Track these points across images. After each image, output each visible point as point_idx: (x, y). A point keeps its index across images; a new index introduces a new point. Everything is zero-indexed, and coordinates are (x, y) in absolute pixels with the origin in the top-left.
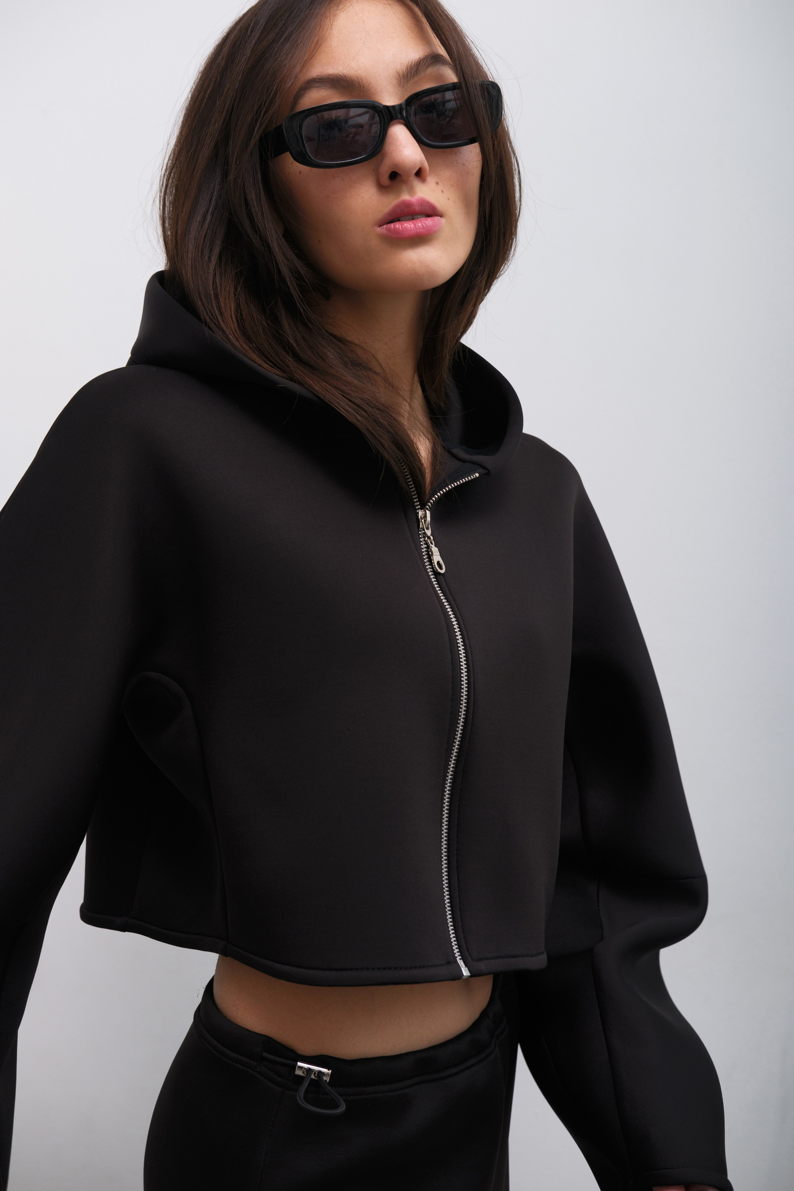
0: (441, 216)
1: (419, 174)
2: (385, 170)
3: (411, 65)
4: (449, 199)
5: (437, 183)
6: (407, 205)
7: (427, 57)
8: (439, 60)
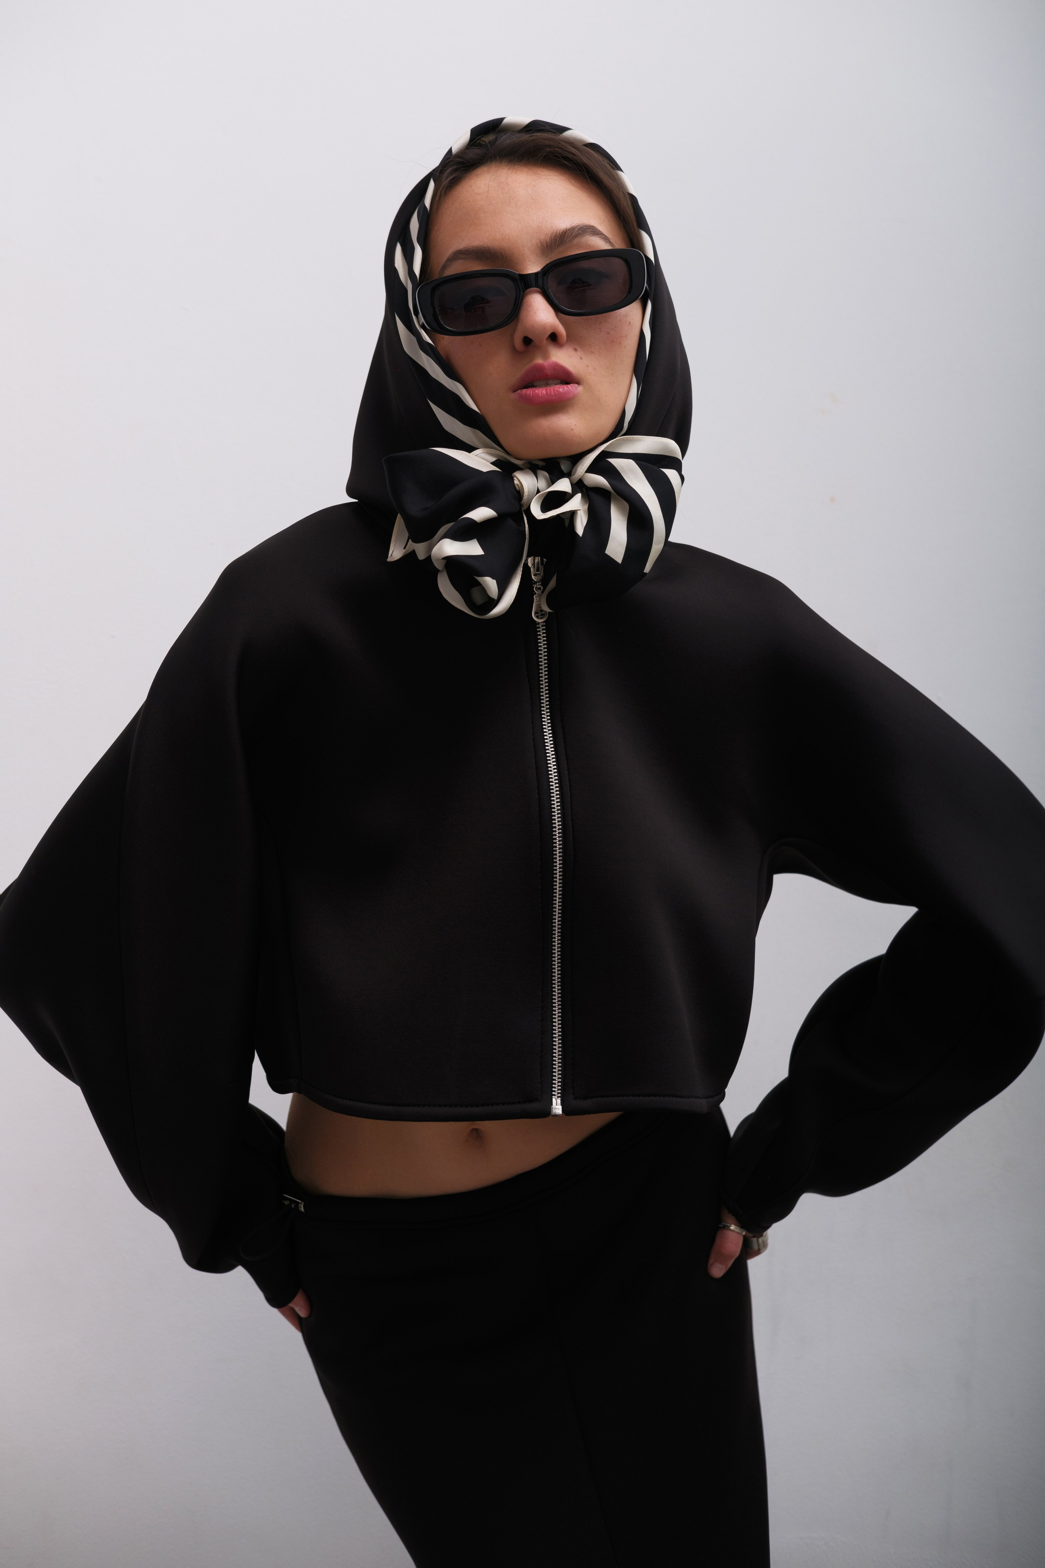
0: (578, 384)
1: (554, 339)
2: (520, 334)
3: (556, 236)
7: (574, 228)
8: (588, 230)
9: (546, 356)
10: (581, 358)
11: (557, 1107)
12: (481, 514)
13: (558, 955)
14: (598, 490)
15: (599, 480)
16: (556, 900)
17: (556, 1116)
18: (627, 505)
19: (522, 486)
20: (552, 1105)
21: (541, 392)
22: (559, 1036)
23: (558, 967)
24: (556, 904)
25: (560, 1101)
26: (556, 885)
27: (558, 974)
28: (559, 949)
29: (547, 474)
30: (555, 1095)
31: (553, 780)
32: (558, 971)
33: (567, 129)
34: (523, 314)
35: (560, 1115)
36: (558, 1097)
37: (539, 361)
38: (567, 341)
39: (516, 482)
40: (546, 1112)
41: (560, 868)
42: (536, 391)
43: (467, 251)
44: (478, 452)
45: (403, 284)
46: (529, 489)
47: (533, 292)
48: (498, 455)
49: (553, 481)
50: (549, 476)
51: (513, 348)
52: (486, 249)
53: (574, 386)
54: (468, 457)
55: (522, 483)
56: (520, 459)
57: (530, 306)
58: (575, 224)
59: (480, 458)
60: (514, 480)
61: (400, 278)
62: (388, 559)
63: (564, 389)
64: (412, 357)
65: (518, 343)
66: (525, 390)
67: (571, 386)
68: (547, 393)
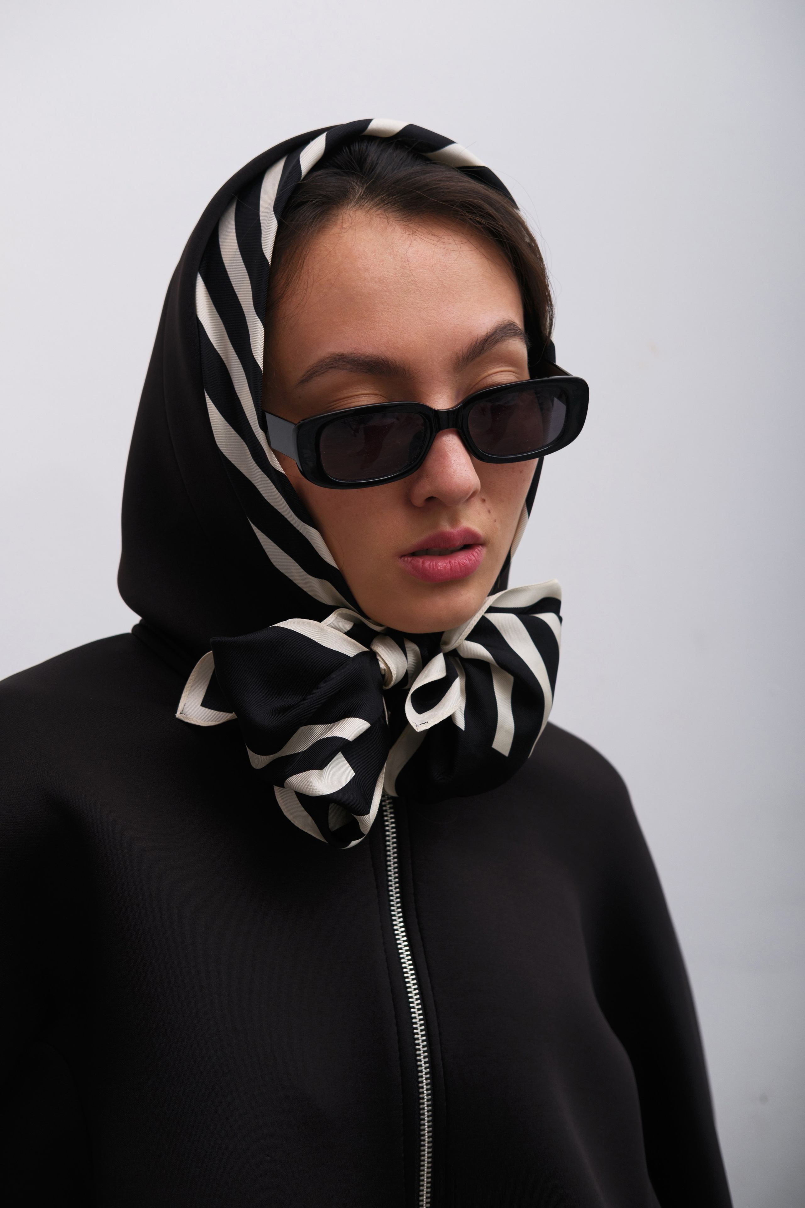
0: (482, 544)
1: (469, 497)
2: (422, 491)
3: (473, 344)
4: (495, 519)
5: (486, 502)
6: (445, 538)
7: (495, 332)
8: (509, 331)
9: (454, 520)
10: (489, 512)
12: (351, 728)
14: (479, 663)
15: (479, 650)
18: (512, 678)
19: (390, 670)
21: (442, 564)
29: (417, 648)
31: (415, 1010)
33: (450, 142)
34: (431, 462)
37: (446, 527)
38: (480, 492)
39: (382, 666)
41: (428, 1106)
42: (427, 564)
43: (355, 360)
44: (332, 619)
45: (215, 349)
46: (398, 672)
47: (447, 434)
48: (352, 616)
49: (424, 661)
50: (420, 650)
51: (408, 501)
52: (383, 361)
53: (478, 550)
54: (322, 629)
55: (389, 665)
56: (381, 625)
57: (443, 456)
58: (496, 324)
59: (336, 631)
60: (377, 660)
61: (207, 335)
62: (178, 715)
63: (470, 560)
64: (233, 462)
65: (419, 501)
66: (421, 561)
67: (476, 552)
68: (451, 567)
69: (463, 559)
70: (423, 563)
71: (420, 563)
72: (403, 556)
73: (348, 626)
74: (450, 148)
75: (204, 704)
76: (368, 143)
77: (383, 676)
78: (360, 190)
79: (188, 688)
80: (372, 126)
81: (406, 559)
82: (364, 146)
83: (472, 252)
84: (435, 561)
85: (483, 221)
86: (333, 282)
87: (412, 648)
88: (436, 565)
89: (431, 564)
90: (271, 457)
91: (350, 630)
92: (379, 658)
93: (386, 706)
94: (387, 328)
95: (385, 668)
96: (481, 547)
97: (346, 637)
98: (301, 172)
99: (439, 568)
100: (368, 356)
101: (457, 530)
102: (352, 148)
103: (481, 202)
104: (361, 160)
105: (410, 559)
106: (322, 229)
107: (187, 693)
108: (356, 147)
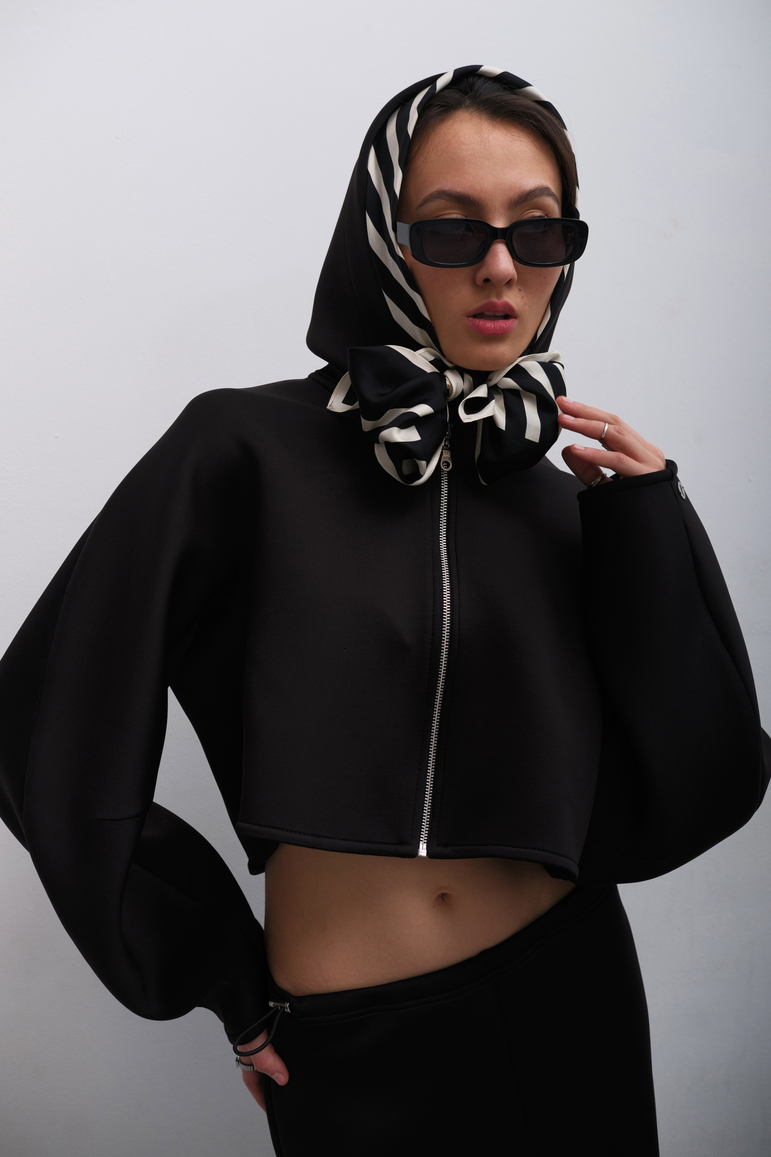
0: (515, 318)
1: (509, 283)
2: (482, 275)
3: (522, 195)
4: (526, 304)
5: (520, 290)
6: (493, 305)
7: (536, 190)
8: (545, 192)
9: (499, 295)
10: (523, 297)
11: (423, 851)
12: (422, 410)
13: (436, 728)
14: (512, 391)
15: (511, 382)
16: (439, 683)
17: (422, 857)
18: (535, 396)
19: (452, 387)
20: (419, 848)
21: (489, 325)
22: (430, 793)
23: (435, 737)
24: (439, 686)
25: (426, 846)
26: (441, 671)
27: (435, 744)
28: (438, 723)
29: (471, 378)
30: (422, 841)
32: (435, 740)
34: (489, 258)
35: (424, 857)
36: (425, 843)
37: (495, 300)
38: (517, 281)
39: (448, 383)
40: (414, 854)
42: (480, 323)
43: (450, 194)
44: (421, 351)
45: (375, 188)
46: (457, 389)
47: (500, 243)
48: (436, 355)
49: (475, 386)
50: (473, 381)
51: (474, 282)
52: (467, 196)
53: (512, 321)
54: (415, 355)
55: (452, 383)
56: (452, 363)
57: (496, 254)
58: (537, 186)
59: (423, 358)
60: (446, 380)
61: (372, 180)
62: (328, 407)
63: (506, 325)
64: (377, 254)
65: (479, 281)
66: (478, 320)
67: (511, 322)
68: (494, 327)
69: (502, 324)
70: (479, 322)
71: (477, 322)
72: (468, 317)
73: (432, 358)
74: (529, 88)
75: (344, 402)
76: (478, 78)
77: (448, 390)
78: (468, 102)
79: (335, 392)
80: (482, 69)
81: (470, 319)
82: (476, 79)
83: (529, 143)
84: (485, 322)
85: (535, 123)
86: (444, 150)
87: (468, 378)
88: (485, 324)
89: (483, 323)
90: (397, 248)
91: (432, 361)
92: (447, 379)
93: (449, 410)
94: (471, 178)
95: (449, 384)
96: (514, 319)
97: (429, 363)
98: (436, 89)
99: (487, 326)
100: (458, 193)
101: (500, 301)
102: (468, 80)
103: (536, 113)
104: (471, 87)
105: (472, 319)
106: (443, 121)
107: (335, 395)
108: (471, 80)
